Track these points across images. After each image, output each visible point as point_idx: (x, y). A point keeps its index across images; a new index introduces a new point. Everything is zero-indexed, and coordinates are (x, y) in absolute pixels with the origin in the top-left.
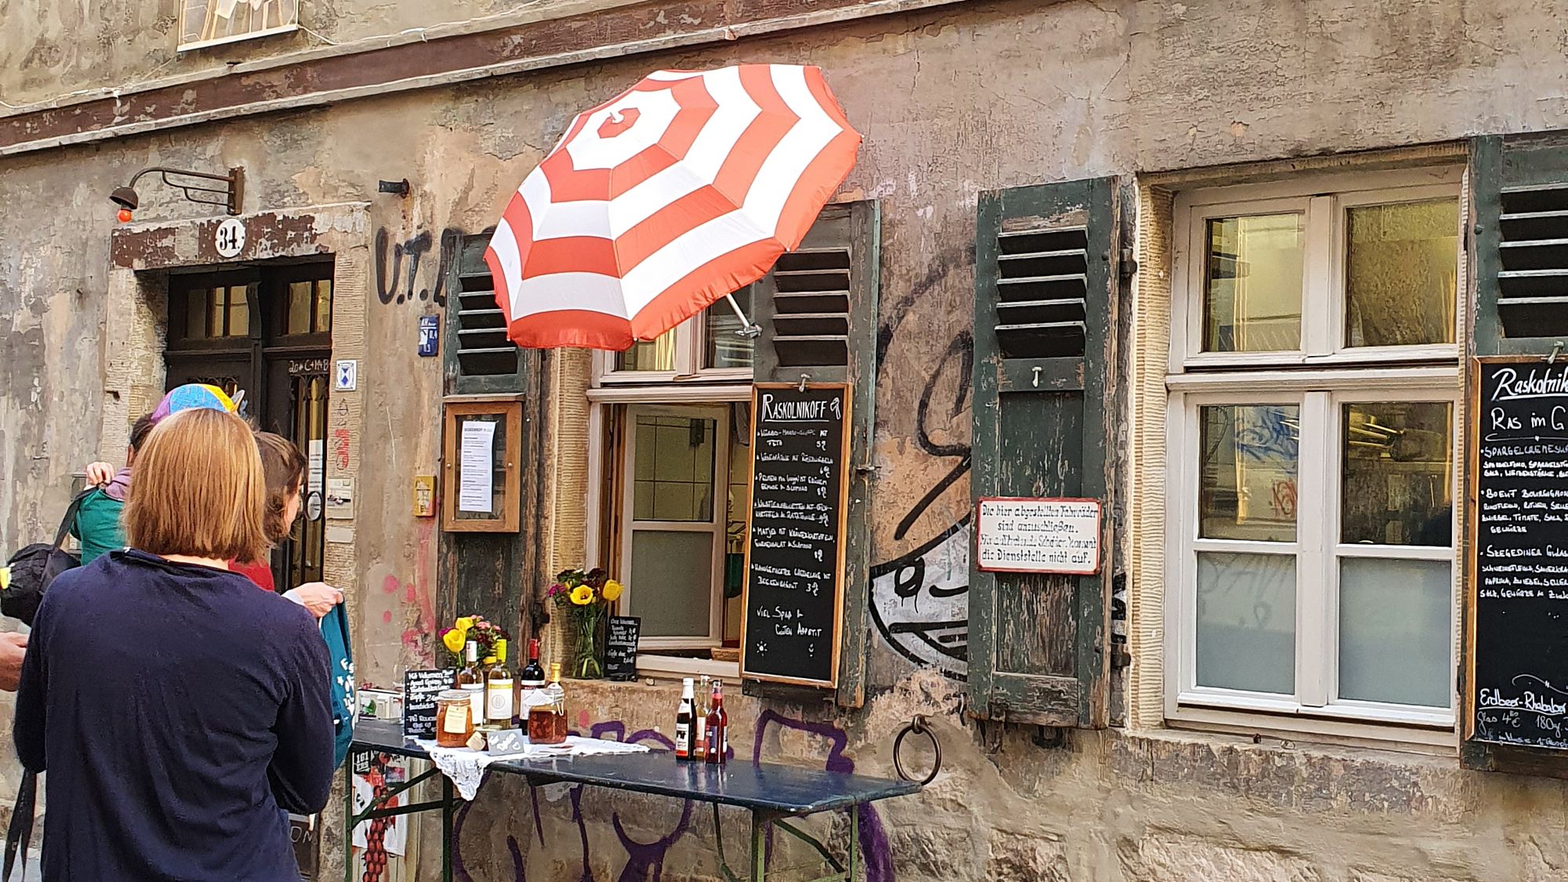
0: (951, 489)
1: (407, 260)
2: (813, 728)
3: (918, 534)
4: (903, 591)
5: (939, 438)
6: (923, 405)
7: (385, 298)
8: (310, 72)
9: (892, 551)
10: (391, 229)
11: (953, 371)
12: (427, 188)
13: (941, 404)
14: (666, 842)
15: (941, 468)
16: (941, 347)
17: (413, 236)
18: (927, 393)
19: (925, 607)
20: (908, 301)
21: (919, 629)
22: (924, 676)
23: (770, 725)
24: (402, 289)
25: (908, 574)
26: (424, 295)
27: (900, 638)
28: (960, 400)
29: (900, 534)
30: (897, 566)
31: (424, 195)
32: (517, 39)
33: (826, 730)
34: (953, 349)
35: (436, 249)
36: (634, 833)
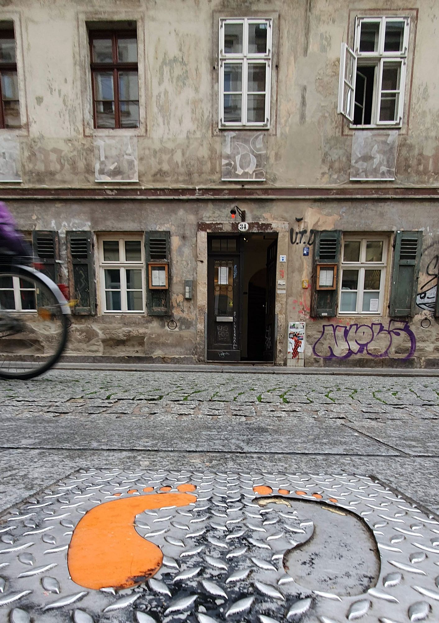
0: (432, 281)
1: (299, 236)
2: (401, 321)
3: (425, 289)
4: (421, 298)
5: (430, 273)
6: (428, 267)
7: (293, 243)
8: (270, 191)
9: (419, 291)
10: (294, 228)
11: (434, 261)
12: (306, 220)
13: (431, 267)
14: (368, 343)
15: (430, 278)
16: (432, 257)
17: (301, 230)
18: (429, 265)
19: (426, 300)
20: (426, 249)
21: (424, 304)
22: (424, 311)
23: (392, 322)
24: (298, 241)
25: (423, 295)
26: (304, 243)
27: (420, 306)
28: (435, 266)
29: (422, 288)
30: (421, 294)
31: (305, 222)
32: (335, 191)
33: (404, 322)
34: (434, 258)
35: (308, 233)
36: (360, 342)
